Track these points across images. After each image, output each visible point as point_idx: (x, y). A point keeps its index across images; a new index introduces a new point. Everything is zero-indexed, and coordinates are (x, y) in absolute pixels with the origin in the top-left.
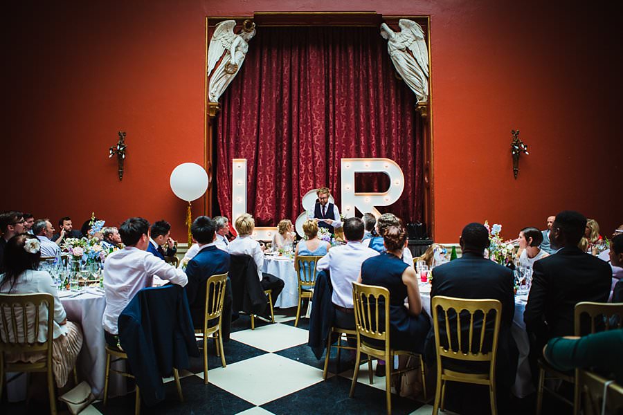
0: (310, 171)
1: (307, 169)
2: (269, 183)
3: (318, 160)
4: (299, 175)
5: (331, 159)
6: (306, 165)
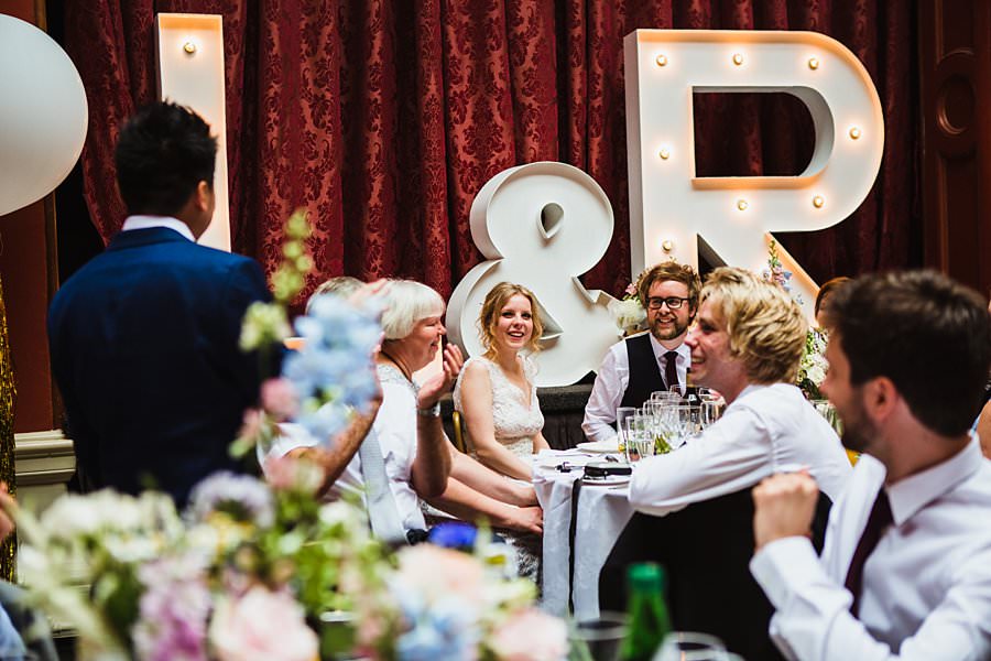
0: (500, 84)
1: (482, 74)
2: (311, 139)
3: (532, 32)
4: (447, 102)
5: (578, 31)
6: (480, 54)
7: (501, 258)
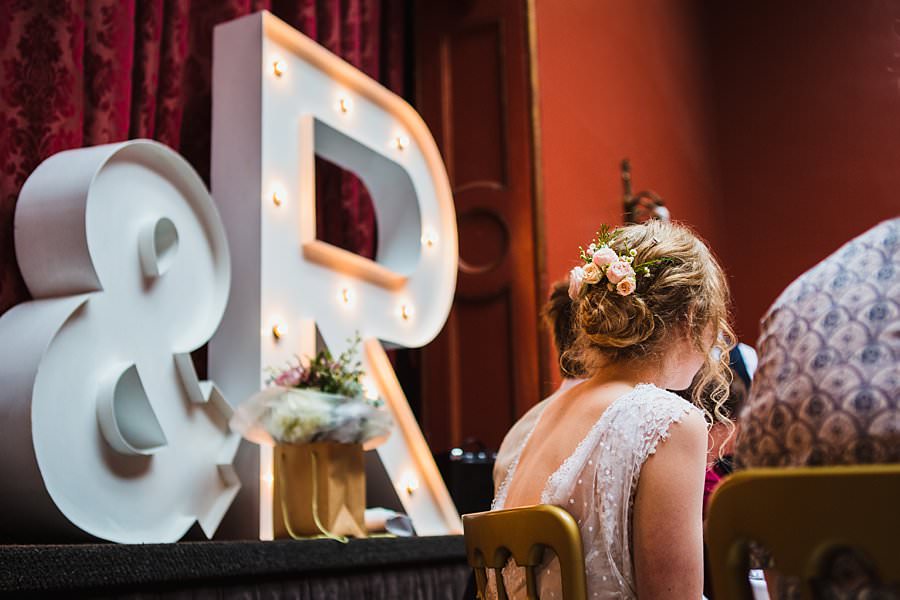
7: (94, 289)
